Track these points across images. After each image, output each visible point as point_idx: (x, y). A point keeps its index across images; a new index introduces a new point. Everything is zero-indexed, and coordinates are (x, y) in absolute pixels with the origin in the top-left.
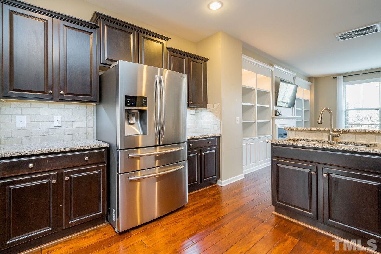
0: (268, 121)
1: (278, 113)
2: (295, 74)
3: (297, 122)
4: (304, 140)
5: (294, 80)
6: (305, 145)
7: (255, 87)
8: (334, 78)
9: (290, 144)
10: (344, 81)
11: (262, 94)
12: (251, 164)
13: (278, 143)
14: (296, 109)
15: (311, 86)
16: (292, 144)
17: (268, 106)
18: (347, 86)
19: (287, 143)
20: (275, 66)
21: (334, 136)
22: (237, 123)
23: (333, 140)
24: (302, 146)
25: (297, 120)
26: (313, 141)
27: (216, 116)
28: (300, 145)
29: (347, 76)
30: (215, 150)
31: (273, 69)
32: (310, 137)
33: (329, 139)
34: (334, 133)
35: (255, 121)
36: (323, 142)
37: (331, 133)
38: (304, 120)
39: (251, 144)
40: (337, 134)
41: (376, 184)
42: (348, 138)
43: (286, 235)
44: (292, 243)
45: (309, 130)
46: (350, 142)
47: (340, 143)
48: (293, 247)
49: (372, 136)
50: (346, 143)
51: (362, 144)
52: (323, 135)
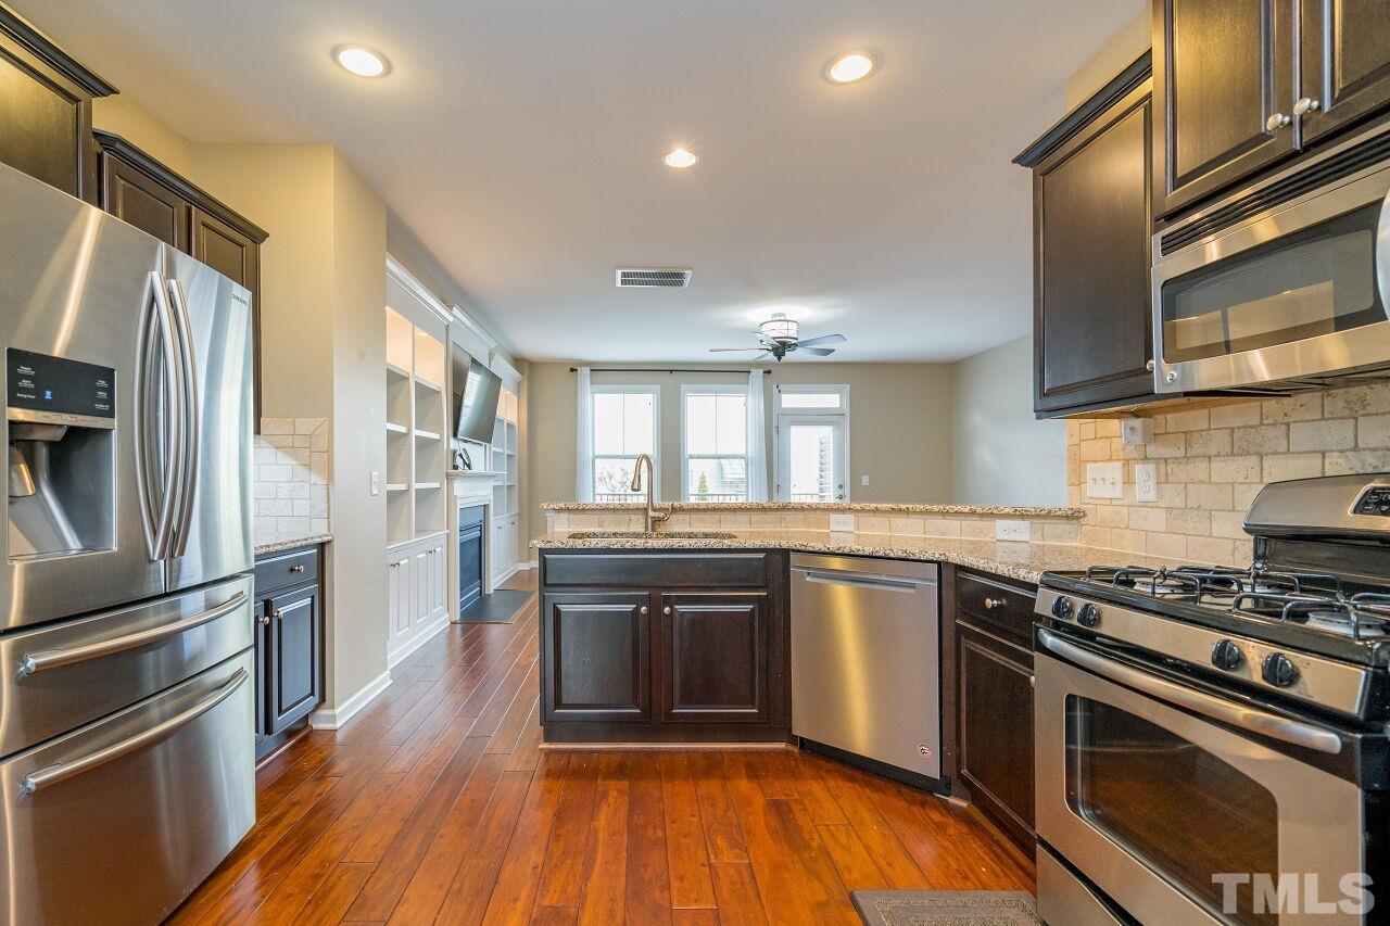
0: (437, 485)
1: (459, 462)
2: (493, 345)
3: (496, 488)
4: (595, 535)
5: (490, 360)
6: (628, 546)
7: (409, 371)
8: (572, 370)
10: (591, 383)
11: (424, 392)
12: (399, 634)
13: (560, 546)
14: (493, 449)
15: (519, 385)
17: (436, 436)
18: (596, 395)
20: (456, 311)
21: (656, 521)
22: (375, 492)
23: (653, 530)
25: (497, 484)
26: (615, 534)
27: (309, 466)
29: (599, 370)
30: (313, 597)
31: (451, 319)
32: (602, 527)
33: (646, 528)
34: (657, 514)
35: (409, 486)
36: (637, 536)
37: (651, 513)
38: (506, 484)
39: (401, 563)
40: (662, 515)
41: (747, 608)
42: (678, 524)
43: (599, 782)
44: (620, 792)
45: (604, 509)
46: (684, 532)
47: (668, 535)
48: (627, 799)
49: (716, 516)
50: (680, 535)
51: (706, 536)
52: (630, 520)
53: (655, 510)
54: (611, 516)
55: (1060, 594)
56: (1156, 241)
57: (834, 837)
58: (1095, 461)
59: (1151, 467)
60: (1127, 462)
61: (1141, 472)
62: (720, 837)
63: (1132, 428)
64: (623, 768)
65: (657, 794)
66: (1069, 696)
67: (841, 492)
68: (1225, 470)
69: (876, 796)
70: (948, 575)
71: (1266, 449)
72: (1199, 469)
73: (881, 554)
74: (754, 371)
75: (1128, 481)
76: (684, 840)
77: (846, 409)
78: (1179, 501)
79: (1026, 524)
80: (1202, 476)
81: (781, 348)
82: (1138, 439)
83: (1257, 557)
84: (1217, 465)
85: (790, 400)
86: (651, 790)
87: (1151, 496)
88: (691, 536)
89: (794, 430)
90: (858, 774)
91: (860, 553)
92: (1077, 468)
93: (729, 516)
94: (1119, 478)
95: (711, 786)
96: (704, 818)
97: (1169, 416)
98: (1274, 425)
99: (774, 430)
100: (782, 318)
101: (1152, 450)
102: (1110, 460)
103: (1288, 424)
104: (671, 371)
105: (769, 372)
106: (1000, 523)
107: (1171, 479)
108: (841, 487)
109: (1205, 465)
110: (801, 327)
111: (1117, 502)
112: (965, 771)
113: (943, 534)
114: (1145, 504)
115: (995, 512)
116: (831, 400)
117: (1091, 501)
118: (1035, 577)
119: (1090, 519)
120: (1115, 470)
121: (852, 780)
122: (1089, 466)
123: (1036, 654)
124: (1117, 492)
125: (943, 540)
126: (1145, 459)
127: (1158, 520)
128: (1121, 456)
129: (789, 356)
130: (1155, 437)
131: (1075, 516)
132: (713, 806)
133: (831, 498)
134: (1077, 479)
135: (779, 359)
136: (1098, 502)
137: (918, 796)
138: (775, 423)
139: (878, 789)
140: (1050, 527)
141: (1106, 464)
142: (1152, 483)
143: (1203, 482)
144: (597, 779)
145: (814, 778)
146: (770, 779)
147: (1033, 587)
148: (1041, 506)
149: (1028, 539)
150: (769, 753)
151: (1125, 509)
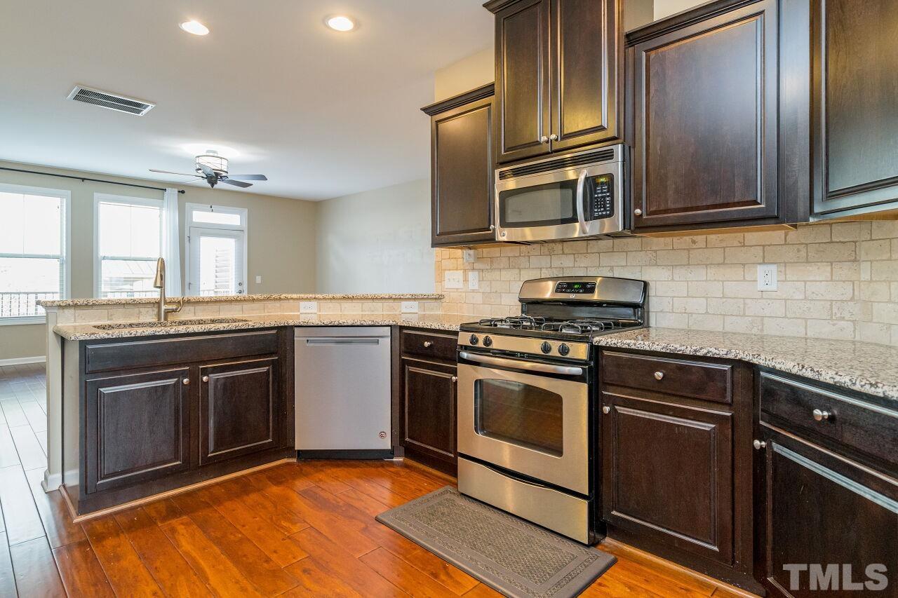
9: (138, 335)
13: (107, 336)
16: (143, 334)
19: (131, 334)
21: (169, 312)
23: (166, 319)
24: (165, 333)
26: (131, 325)
28: (161, 333)
32: (111, 319)
33: (159, 319)
34: (168, 307)
36: (151, 325)
37: (163, 307)
40: (174, 307)
41: (265, 369)
42: (187, 314)
43: (160, 525)
44: (187, 525)
45: (116, 304)
46: (193, 321)
47: (181, 323)
48: (195, 526)
49: (215, 307)
50: (192, 322)
51: (213, 321)
52: (140, 312)
53: (166, 303)
54: (121, 310)
55: (472, 334)
56: (497, 172)
57: (348, 497)
58: (450, 270)
59: (476, 273)
60: (465, 270)
61: (472, 276)
62: (282, 522)
63: (469, 255)
64: (173, 509)
65: (217, 515)
66: (476, 382)
67: (240, 288)
68: (508, 275)
69: (358, 470)
70: (397, 332)
71: (521, 267)
72: (496, 274)
73: (359, 324)
74: (169, 190)
75: (466, 280)
76: (259, 533)
77: (245, 226)
78: (488, 290)
79: (415, 303)
80: (498, 278)
81: (213, 178)
82: (472, 260)
83: (523, 312)
84: (503, 273)
85: (200, 216)
86: (210, 515)
87: (476, 287)
88: (200, 322)
89: (203, 240)
90: (340, 463)
91: (345, 324)
92: (440, 271)
93: (226, 306)
94: (461, 278)
95: (253, 498)
96: (262, 516)
97: (484, 250)
98: (524, 256)
99: (187, 239)
100: (216, 155)
101: (477, 266)
102: (457, 269)
103: (529, 256)
104: (83, 179)
105: (183, 192)
106: (404, 303)
107: (484, 279)
108: (240, 284)
109: (498, 273)
110: (230, 164)
111: (460, 290)
112: (407, 439)
113: (373, 311)
114: (473, 291)
115: (402, 297)
116: (234, 219)
117: (448, 290)
118: (456, 327)
119: (446, 299)
120: (459, 275)
121: (338, 466)
122: (446, 272)
123: (459, 365)
124: (460, 285)
125: (373, 315)
126: (473, 269)
127: (479, 298)
128: (462, 267)
129: (220, 185)
130: (479, 259)
131: (439, 298)
132: (264, 507)
133: (232, 292)
134: (440, 279)
135: (212, 186)
136: (450, 290)
137: (378, 463)
138: (187, 234)
139: (355, 467)
140: (428, 304)
141: (455, 271)
142: (477, 281)
143: (498, 280)
144: (155, 523)
145: (317, 472)
146: (290, 481)
147: (456, 333)
148: (424, 293)
149: (417, 311)
150: (278, 467)
151: (464, 294)
